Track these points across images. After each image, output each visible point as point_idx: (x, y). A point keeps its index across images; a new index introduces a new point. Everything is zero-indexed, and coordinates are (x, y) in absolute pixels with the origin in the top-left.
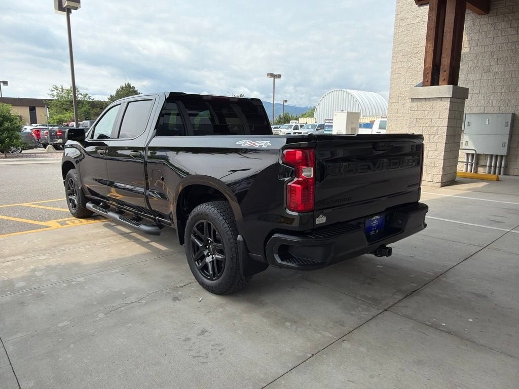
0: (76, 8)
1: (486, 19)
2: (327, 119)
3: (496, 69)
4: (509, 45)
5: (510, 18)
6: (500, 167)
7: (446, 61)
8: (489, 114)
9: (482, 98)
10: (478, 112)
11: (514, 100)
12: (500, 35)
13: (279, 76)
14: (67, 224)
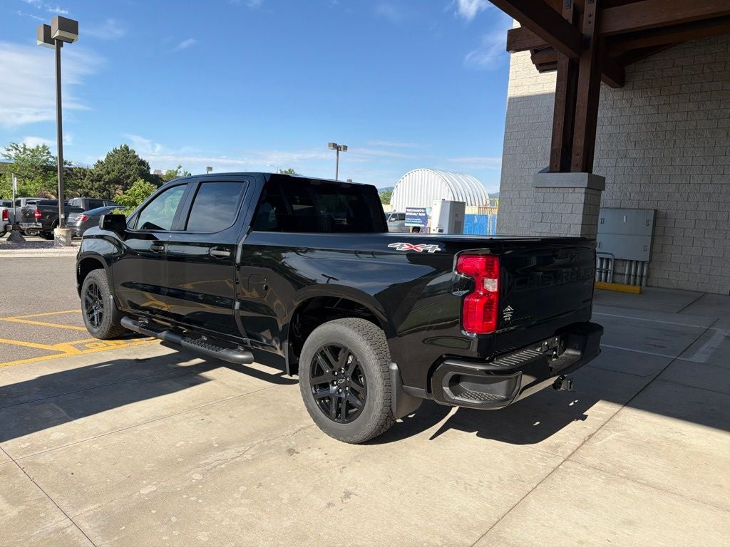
0: (71, 41)
1: (621, 93)
2: (409, 207)
3: (633, 154)
4: (648, 126)
5: (649, 94)
6: (642, 276)
7: (579, 142)
8: (627, 209)
9: (618, 190)
10: (613, 206)
11: (655, 194)
12: (637, 113)
13: (345, 148)
14: (88, 348)
